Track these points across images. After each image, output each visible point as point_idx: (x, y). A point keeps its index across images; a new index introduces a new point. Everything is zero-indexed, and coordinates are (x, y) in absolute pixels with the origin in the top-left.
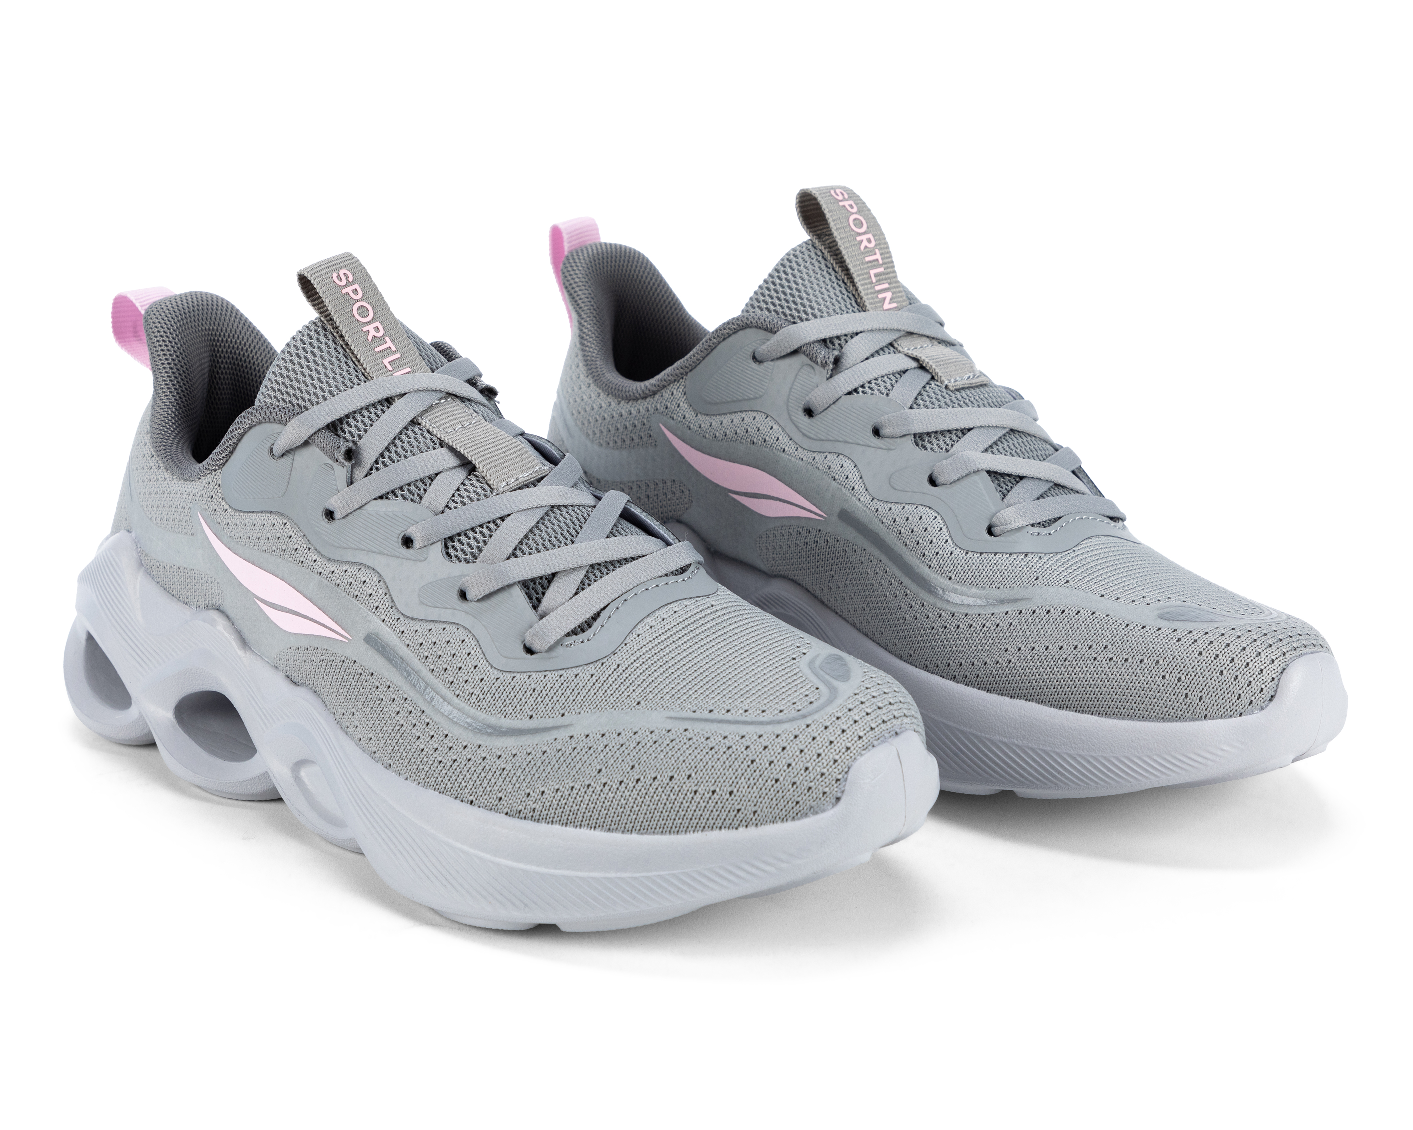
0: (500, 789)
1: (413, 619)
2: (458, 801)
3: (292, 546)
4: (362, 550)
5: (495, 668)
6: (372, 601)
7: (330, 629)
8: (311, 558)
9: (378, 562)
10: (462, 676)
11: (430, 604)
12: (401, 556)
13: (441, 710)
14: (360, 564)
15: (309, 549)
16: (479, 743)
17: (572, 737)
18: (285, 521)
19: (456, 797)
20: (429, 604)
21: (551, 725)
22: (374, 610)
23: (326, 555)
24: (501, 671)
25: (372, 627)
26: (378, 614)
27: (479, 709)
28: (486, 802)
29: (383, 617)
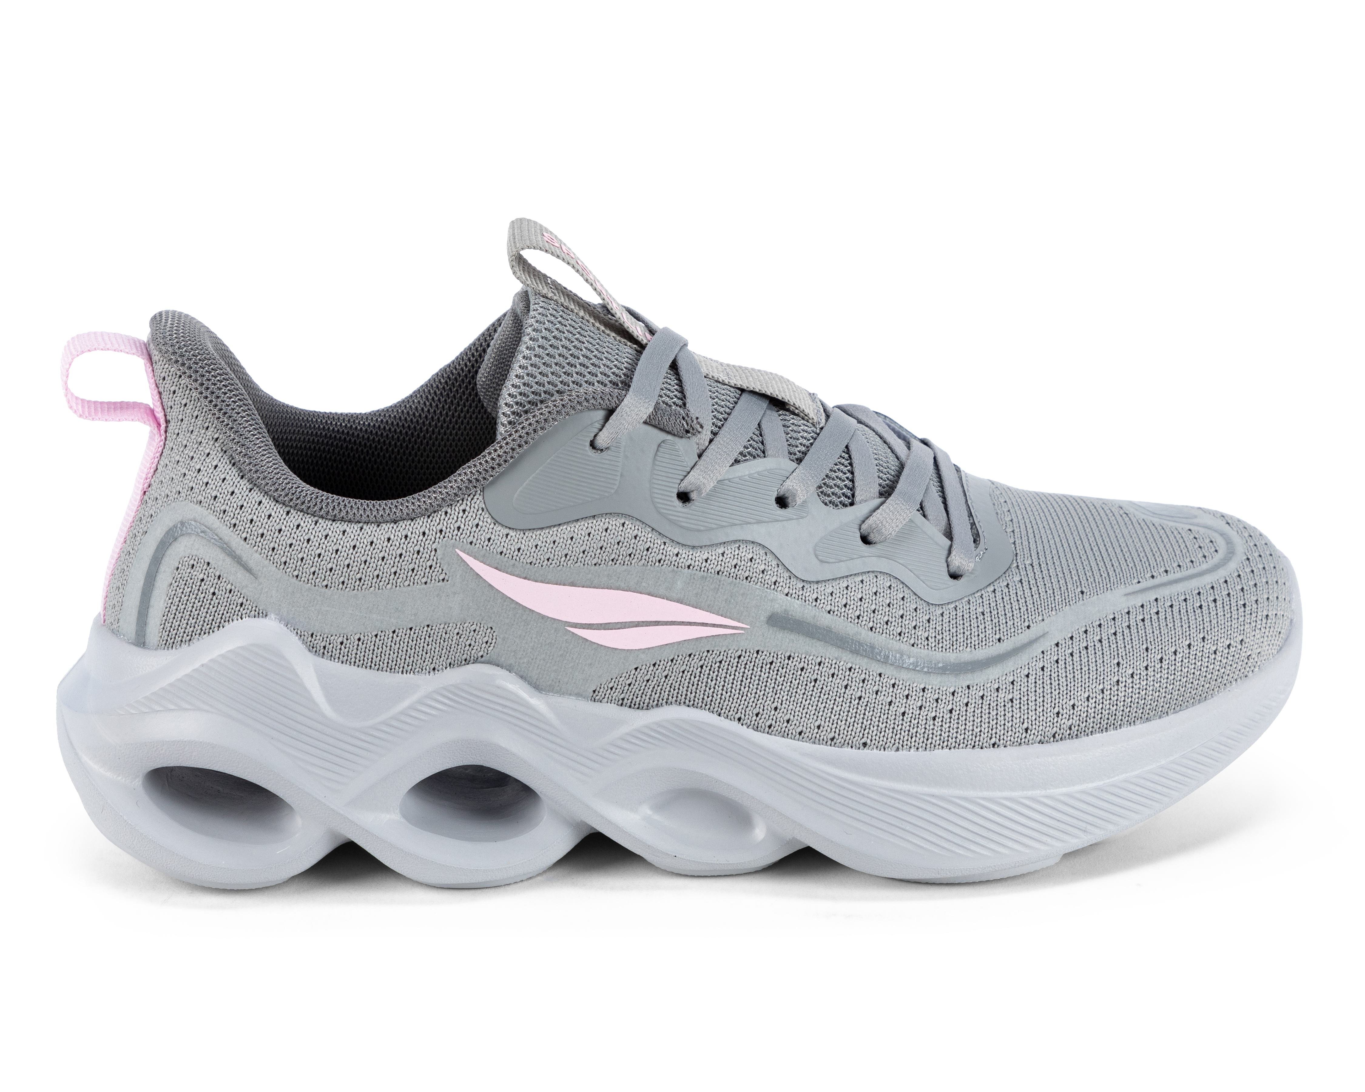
0: (1022, 720)
1: (817, 582)
2: (977, 750)
3: (642, 546)
4: (736, 525)
5: (932, 604)
6: (767, 577)
7: (714, 625)
8: (671, 553)
9: (758, 533)
10: (909, 623)
11: (834, 560)
12: (781, 518)
13: (904, 666)
14: (735, 542)
15: (665, 543)
16: (968, 683)
17: (1057, 645)
18: (622, 521)
19: (974, 746)
20: (831, 560)
21: (1026, 641)
22: (773, 586)
23: (689, 544)
24: (939, 605)
25: (777, 606)
26: (780, 588)
27: (944, 650)
28: (1012, 739)
29: (786, 591)
